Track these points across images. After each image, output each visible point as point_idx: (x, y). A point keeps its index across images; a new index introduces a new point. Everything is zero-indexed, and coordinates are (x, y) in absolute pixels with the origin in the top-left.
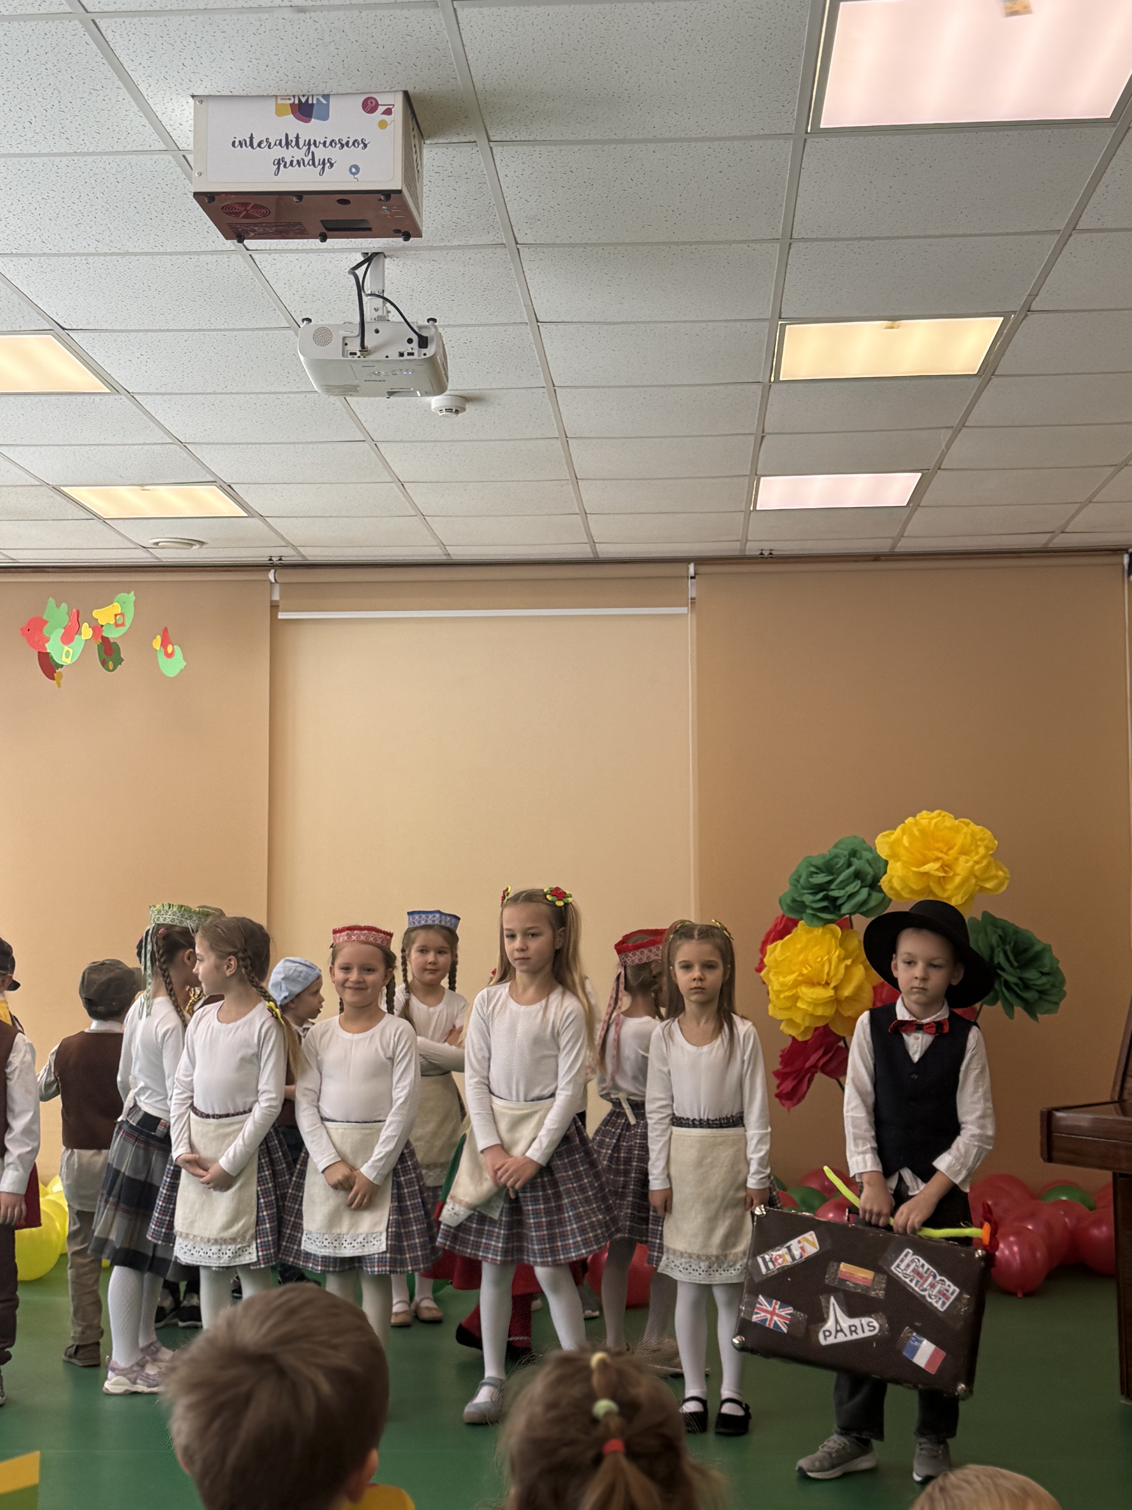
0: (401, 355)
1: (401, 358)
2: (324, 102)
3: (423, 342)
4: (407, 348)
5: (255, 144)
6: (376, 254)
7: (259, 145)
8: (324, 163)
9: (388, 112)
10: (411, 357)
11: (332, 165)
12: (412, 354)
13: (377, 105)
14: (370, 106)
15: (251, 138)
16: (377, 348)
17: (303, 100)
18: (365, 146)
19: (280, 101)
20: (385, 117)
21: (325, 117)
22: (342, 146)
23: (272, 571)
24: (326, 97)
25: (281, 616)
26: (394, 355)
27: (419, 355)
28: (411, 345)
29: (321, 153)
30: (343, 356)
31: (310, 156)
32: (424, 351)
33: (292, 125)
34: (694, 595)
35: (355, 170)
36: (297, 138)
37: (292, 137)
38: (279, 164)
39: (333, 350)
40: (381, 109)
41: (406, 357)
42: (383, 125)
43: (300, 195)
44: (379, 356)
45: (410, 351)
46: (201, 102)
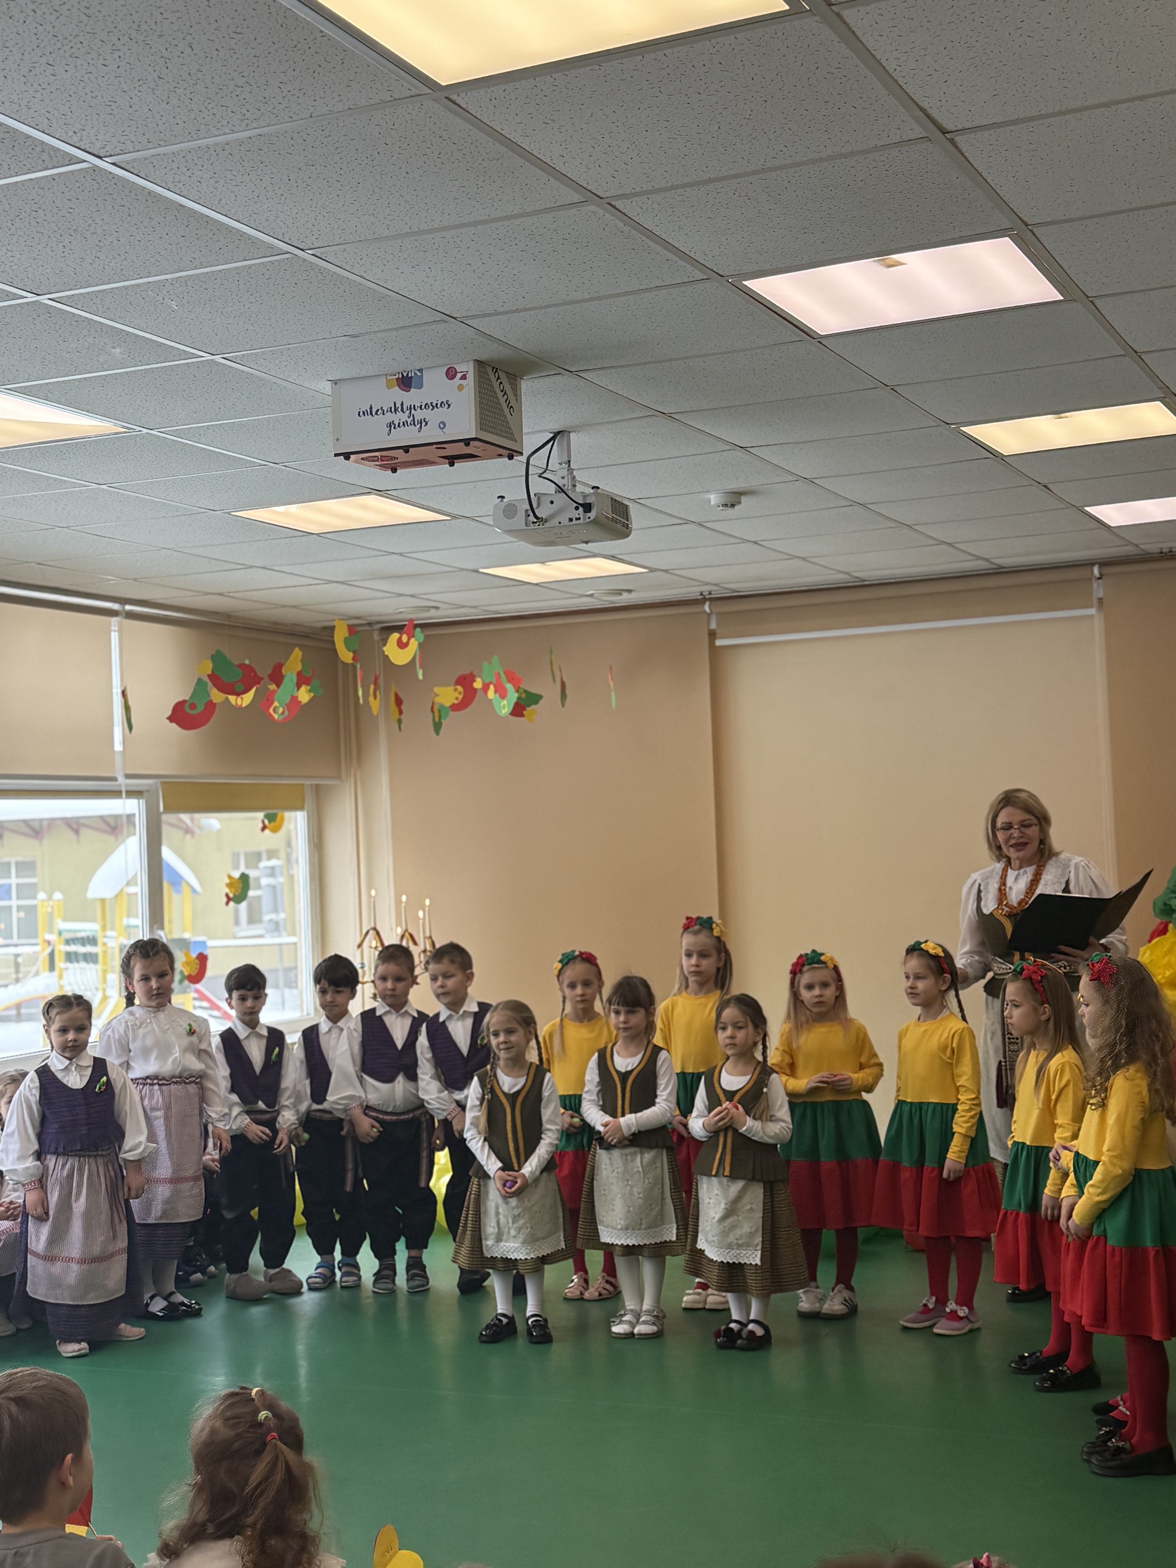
0: (571, 520)
1: (571, 523)
2: (419, 374)
3: (587, 507)
4: (575, 514)
5: (374, 413)
6: (559, 432)
7: (376, 413)
8: (421, 423)
9: (464, 377)
10: (578, 522)
11: (426, 424)
12: (579, 519)
13: (456, 372)
14: (451, 374)
15: (371, 408)
16: (552, 516)
17: (405, 375)
18: (449, 406)
19: (389, 378)
20: (462, 382)
21: (420, 386)
22: (433, 407)
23: (707, 603)
24: (421, 370)
25: (719, 643)
26: (565, 521)
27: (584, 520)
28: (578, 512)
29: (419, 415)
30: (526, 525)
31: (411, 418)
32: (588, 515)
33: (398, 395)
34: (1101, 595)
35: (442, 425)
36: (402, 404)
37: (398, 405)
38: (390, 426)
39: (519, 520)
40: (459, 375)
41: (574, 522)
42: (460, 388)
43: (406, 449)
44: (554, 522)
45: (577, 516)
46: (336, 384)
